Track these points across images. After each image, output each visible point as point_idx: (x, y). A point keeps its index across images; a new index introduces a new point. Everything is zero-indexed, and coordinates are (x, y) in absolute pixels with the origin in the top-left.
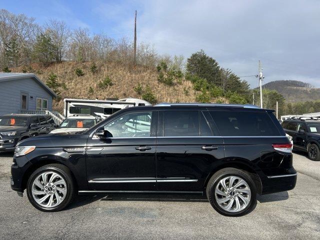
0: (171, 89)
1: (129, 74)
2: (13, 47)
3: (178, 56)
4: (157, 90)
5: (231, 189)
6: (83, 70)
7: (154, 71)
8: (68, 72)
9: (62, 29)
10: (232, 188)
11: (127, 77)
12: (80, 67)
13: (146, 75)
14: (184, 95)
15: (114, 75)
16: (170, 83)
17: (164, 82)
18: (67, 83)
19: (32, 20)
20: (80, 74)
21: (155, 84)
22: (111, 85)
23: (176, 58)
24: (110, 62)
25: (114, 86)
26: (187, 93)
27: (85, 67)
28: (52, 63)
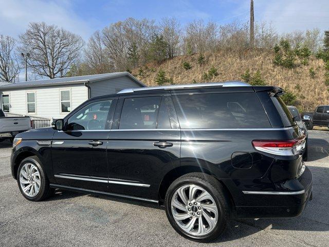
0: (290, 72)
1: (238, 61)
2: (134, 51)
3: (311, 30)
4: (271, 75)
5: (192, 202)
6: (191, 63)
7: (271, 53)
8: (178, 66)
9: (173, 25)
10: (194, 201)
11: (235, 64)
12: (189, 60)
13: (259, 59)
14: (308, 78)
15: (221, 64)
16: (290, 65)
17: (282, 65)
18: (175, 78)
19: (153, 22)
20: (188, 67)
21: (269, 68)
22: (216, 75)
23: (308, 34)
24: (219, 50)
25: (220, 76)
26: (313, 75)
27: (193, 60)
28: (165, 60)
